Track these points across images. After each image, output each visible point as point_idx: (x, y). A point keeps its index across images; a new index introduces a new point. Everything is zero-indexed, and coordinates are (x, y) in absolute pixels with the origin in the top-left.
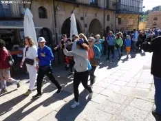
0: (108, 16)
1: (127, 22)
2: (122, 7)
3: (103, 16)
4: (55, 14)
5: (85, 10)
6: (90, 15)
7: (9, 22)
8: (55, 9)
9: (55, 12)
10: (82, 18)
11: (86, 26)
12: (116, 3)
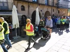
0: (53, 10)
1: (62, 12)
2: (60, 5)
3: (51, 10)
4: (29, 9)
5: (43, 7)
6: (45, 9)
7: (7, 12)
8: (29, 7)
9: (29, 8)
10: (41, 11)
11: (43, 14)
12: (57, 4)
